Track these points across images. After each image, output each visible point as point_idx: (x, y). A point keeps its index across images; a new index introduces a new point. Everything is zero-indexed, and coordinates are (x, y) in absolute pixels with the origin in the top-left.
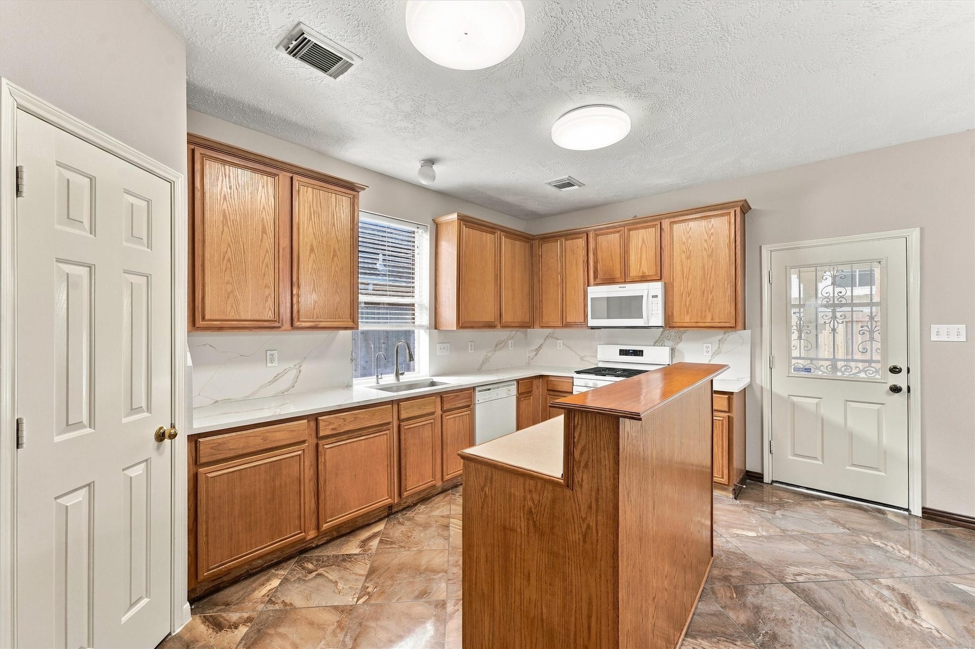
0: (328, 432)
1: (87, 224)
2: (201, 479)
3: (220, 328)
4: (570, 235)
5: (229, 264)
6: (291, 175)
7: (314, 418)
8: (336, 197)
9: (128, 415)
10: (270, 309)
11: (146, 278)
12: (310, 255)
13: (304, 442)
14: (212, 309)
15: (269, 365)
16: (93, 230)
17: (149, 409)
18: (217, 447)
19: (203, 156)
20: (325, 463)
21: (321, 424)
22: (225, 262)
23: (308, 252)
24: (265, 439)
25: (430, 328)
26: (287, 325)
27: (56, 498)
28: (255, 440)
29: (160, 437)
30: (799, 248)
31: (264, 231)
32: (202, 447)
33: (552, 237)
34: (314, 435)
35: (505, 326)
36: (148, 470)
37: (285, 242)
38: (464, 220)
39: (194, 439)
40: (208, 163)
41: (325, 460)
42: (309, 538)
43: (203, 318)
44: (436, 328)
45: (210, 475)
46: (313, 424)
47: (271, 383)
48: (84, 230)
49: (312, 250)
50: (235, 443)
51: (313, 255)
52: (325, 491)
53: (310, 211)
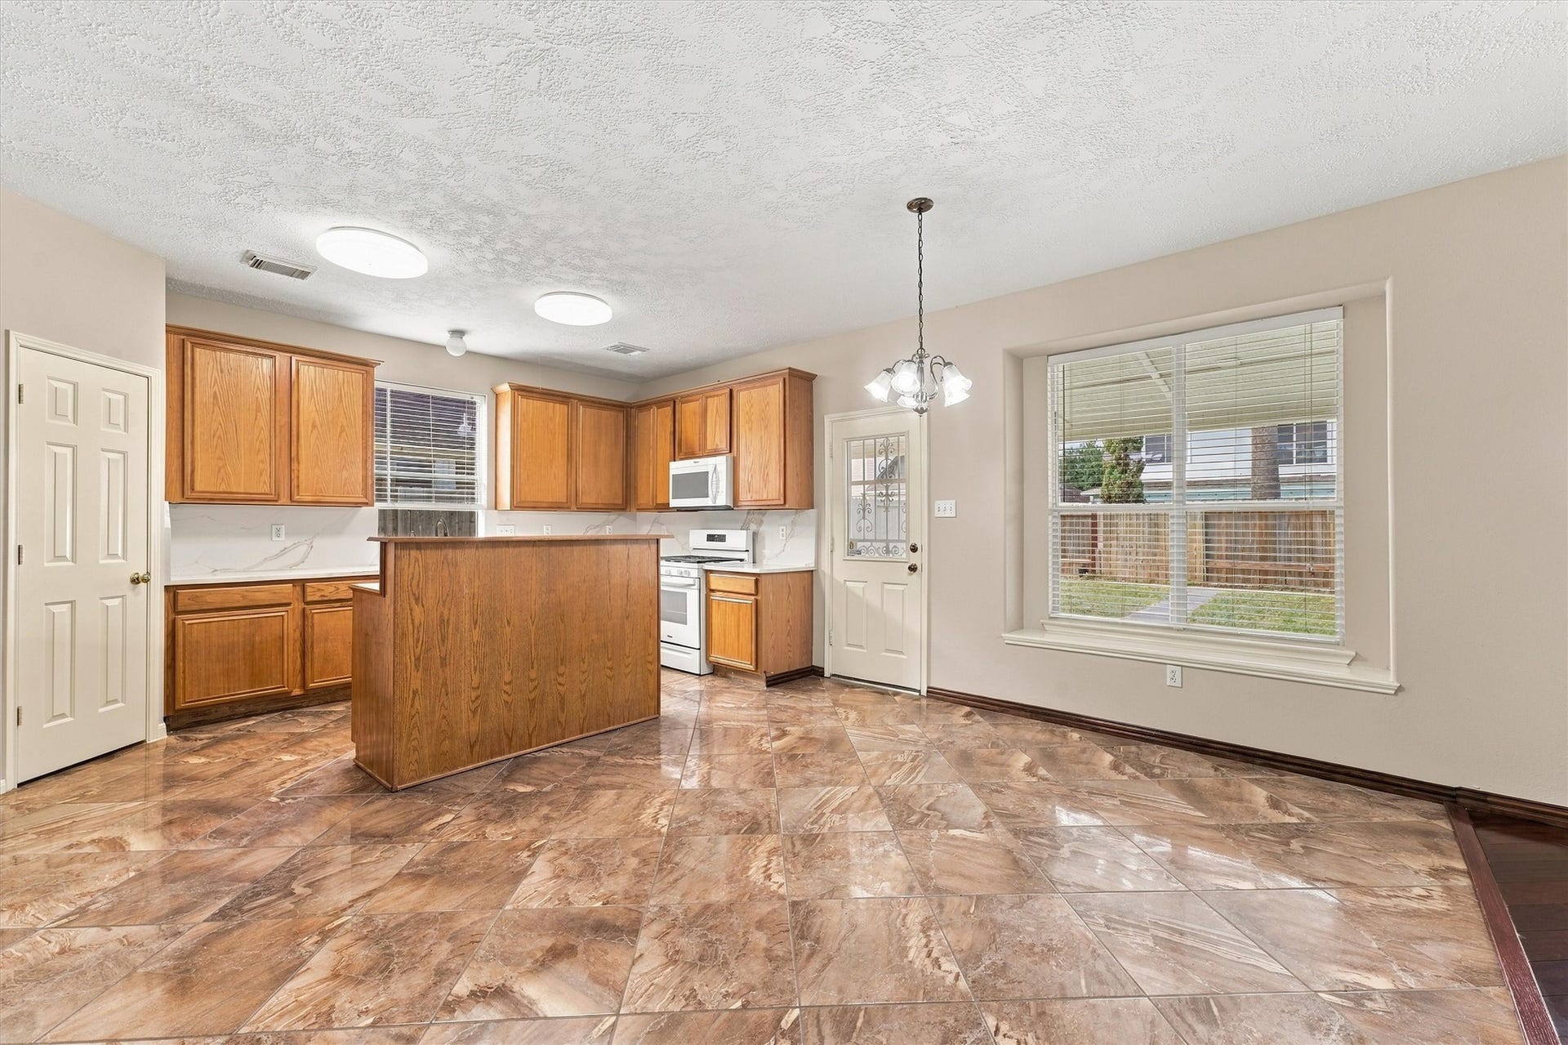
0: (316, 598)
1: (70, 417)
2: (179, 624)
3: (211, 500)
4: (660, 403)
5: (219, 441)
6: (290, 355)
7: (301, 584)
8: (344, 375)
9: (105, 558)
10: (265, 483)
11: (122, 455)
12: (312, 431)
13: (289, 604)
14: (203, 482)
15: (274, 538)
16: (75, 421)
17: (125, 557)
18: (193, 598)
19: (194, 345)
20: (312, 627)
21: (308, 590)
22: (216, 439)
23: (310, 428)
24: (244, 597)
25: (489, 508)
26: (284, 499)
27: (46, 604)
28: (235, 596)
29: (135, 581)
30: (853, 419)
31: (258, 410)
32: (180, 598)
33: (644, 406)
34: (300, 598)
35: (582, 509)
36: (124, 604)
37: (283, 420)
38: (520, 390)
39: (172, 591)
40: (198, 351)
41: (313, 624)
42: (293, 694)
43: (193, 489)
44: (496, 509)
45: (187, 622)
46: (298, 589)
47: (277, 556)
48: (69, 421)
49: (314, 426)
50: (214, 598)
51: (315, 432)
52: (312, 652)
53: (312, 389)
